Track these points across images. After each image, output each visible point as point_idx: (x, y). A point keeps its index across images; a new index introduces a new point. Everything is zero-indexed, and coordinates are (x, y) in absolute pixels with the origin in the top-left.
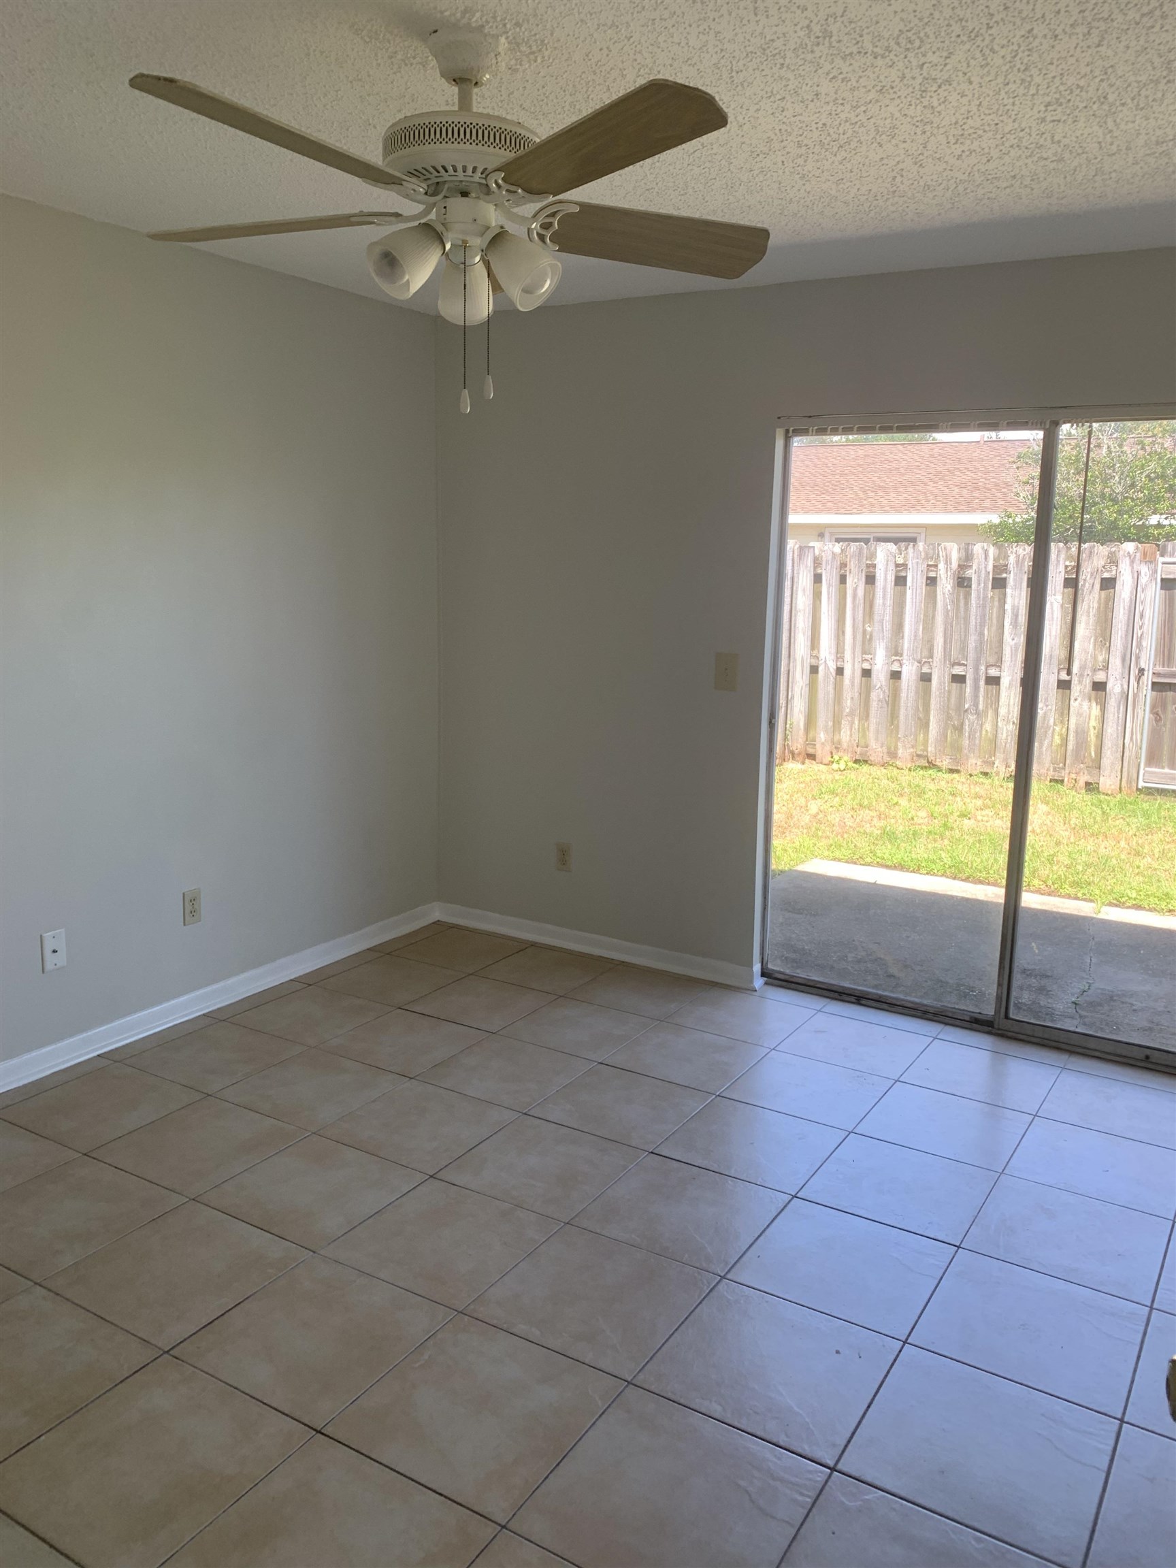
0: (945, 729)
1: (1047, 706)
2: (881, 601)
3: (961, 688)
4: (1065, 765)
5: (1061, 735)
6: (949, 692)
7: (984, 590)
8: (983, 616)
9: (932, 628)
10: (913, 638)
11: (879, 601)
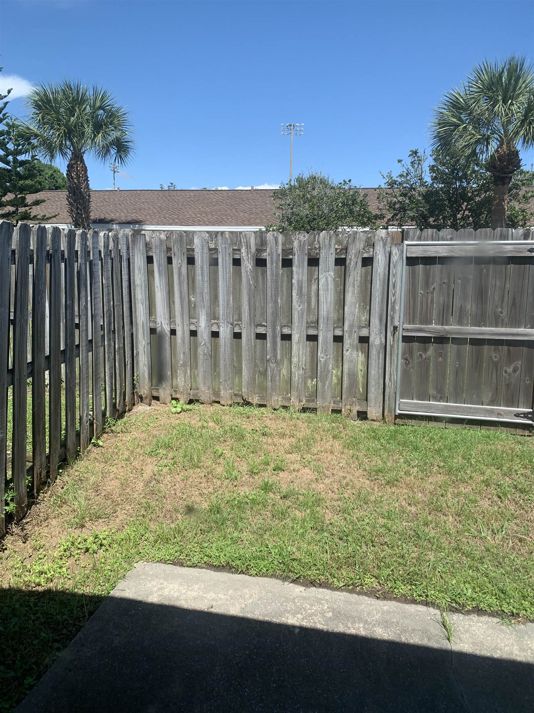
0: (254, 375)
1: (327, 355)
2: (200, 278)
3: (263, 344)
4: (342, 399)
5: (337, 376)
6: (255, 346)
7: (276, 268)
8: (276, 289)
9: (239, 298)
10: (226, 306)
11: (198, 278)
